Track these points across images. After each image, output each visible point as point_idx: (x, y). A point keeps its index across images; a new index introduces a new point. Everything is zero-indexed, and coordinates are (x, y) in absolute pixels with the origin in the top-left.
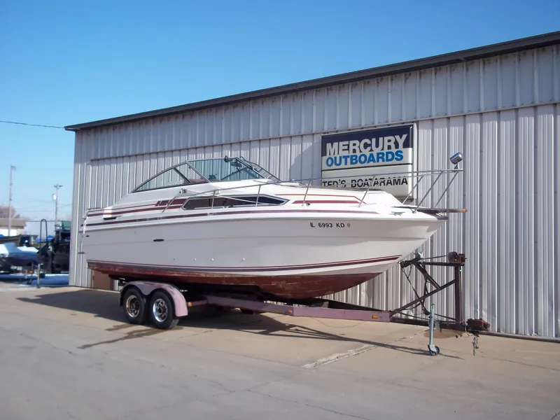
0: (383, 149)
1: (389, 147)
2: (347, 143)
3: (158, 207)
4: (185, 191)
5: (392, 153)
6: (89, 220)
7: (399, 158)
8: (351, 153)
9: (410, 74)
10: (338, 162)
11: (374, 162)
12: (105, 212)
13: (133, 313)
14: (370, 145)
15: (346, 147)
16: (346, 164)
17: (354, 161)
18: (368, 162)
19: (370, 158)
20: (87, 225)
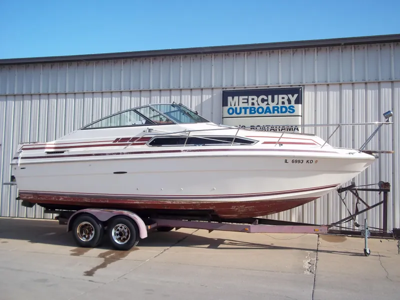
0: (278, 104)
1: (283, 103)
2: (246, 97)
3: (117, 143)
4: (150, 130)
5: (285, 107)
6: (25, 153)
7: (291, 111)
8: (250, 105)
9: (296, 50)
10: (238, 111)
11: (270, 113)
12: (47, 146)
13: (84, 238)
14: (267, 100)
15: (246, 101)
16: (245, 113)
17: (253, 112)
18: (265, 113)
19: (266, 110)
20: (22, 158)
